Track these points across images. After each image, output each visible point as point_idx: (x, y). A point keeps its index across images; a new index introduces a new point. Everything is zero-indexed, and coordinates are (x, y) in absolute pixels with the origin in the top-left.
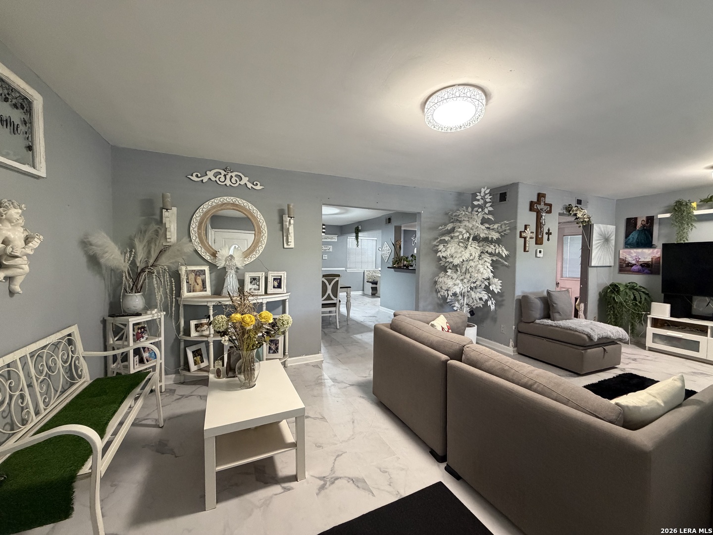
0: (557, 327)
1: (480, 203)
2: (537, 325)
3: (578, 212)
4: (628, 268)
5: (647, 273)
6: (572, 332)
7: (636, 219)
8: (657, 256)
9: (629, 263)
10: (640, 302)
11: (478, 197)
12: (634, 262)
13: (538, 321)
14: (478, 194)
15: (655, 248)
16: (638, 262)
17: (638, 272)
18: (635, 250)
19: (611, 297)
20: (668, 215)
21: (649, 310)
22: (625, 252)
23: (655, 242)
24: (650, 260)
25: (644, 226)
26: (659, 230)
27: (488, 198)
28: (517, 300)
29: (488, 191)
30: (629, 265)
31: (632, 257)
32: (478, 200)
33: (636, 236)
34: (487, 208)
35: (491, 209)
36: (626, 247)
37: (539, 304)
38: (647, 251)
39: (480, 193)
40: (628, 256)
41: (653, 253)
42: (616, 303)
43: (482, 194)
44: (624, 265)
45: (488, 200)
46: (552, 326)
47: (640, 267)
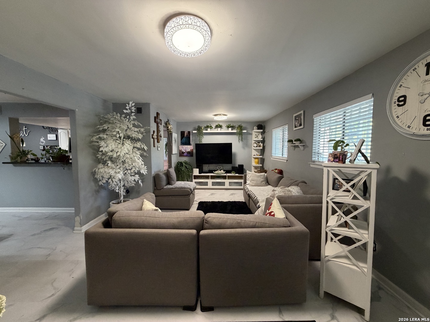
0: (175, 188)
1: (128, 112)
2: (165, 190)
3: (169, 126)
4: (183, 154)
5: (189, 156)
6: (184, 189)
7: (184, 132)
8: (192, 149)
9: (183, 152)
10: (189, 169)
11: (127, 108)
12: (184, 151)
13: (165, 187)
14: (127, 105)
15: (191, 145)
16: (186, 151)
17: (186, 156)
18: (185, 146)
19: (180, 168)
20: (196, 132)
21: (192, 172)
22: (181, 147)
23: (191, 143)
24: (190, 150)
25: (187, 135)
26: (192, 137)
27: (133, 109)
28: (153, 176)
29: (133, 104)
30: (183, 153)
31: (184, 149)
32: (127, 110)
33: (185, 140)
34: (132, 116)
35: (134, 117)
36: (182, 145)
37: (164, 178)
38: (189, 146)
39: (129, 104)
40: (182, 149)
41: (191, 147)
42: (182, 171)
43: (130, 106)
44: (181, 153)
45: (133, 111)
46: (173, 188)
47: (186, 154)
